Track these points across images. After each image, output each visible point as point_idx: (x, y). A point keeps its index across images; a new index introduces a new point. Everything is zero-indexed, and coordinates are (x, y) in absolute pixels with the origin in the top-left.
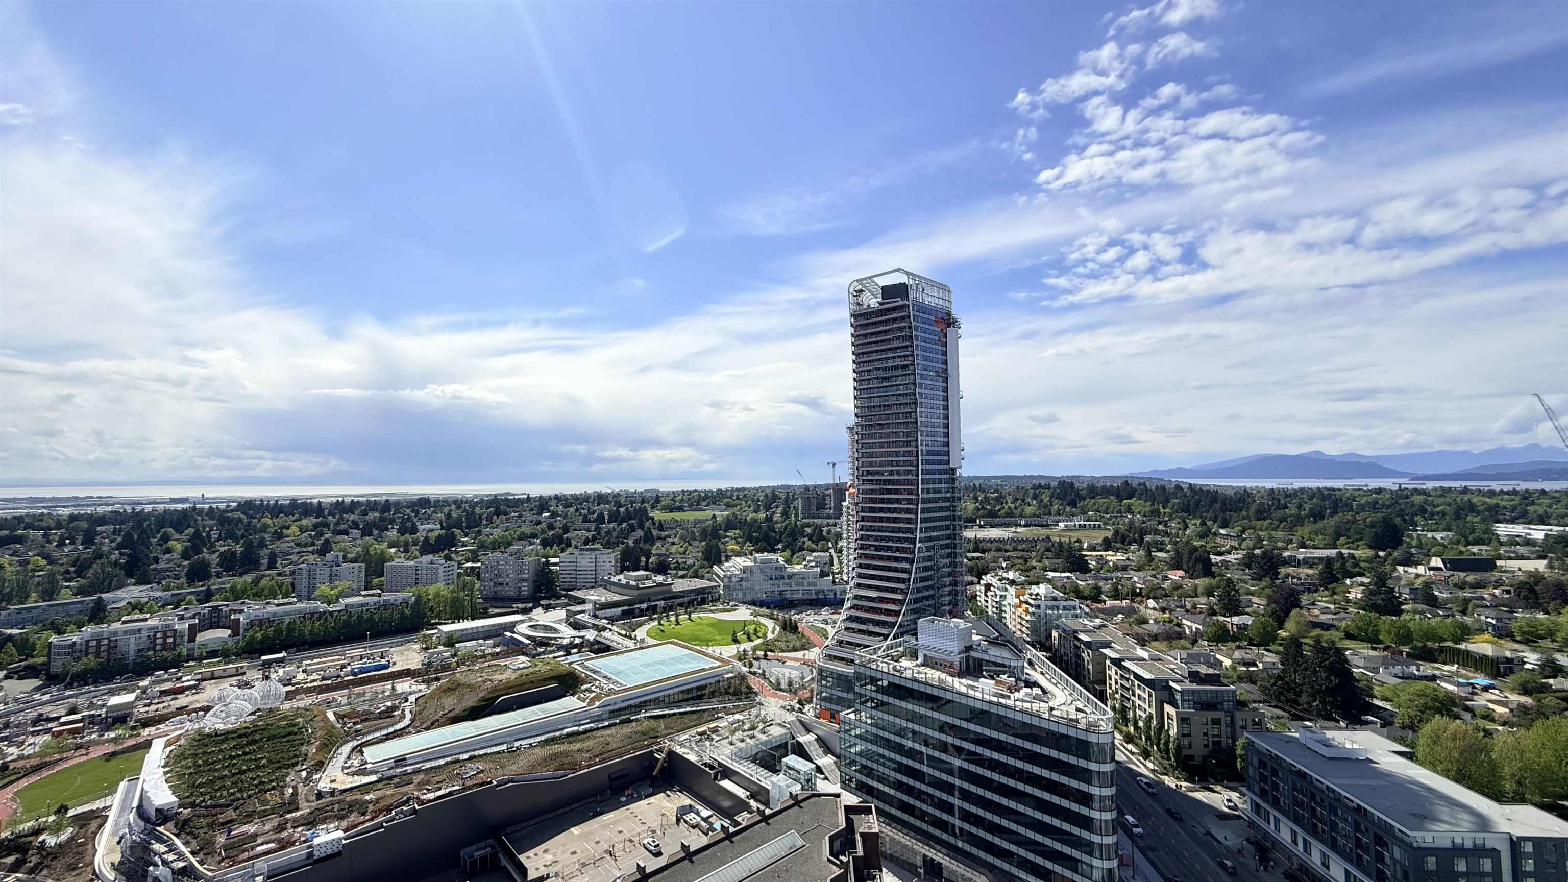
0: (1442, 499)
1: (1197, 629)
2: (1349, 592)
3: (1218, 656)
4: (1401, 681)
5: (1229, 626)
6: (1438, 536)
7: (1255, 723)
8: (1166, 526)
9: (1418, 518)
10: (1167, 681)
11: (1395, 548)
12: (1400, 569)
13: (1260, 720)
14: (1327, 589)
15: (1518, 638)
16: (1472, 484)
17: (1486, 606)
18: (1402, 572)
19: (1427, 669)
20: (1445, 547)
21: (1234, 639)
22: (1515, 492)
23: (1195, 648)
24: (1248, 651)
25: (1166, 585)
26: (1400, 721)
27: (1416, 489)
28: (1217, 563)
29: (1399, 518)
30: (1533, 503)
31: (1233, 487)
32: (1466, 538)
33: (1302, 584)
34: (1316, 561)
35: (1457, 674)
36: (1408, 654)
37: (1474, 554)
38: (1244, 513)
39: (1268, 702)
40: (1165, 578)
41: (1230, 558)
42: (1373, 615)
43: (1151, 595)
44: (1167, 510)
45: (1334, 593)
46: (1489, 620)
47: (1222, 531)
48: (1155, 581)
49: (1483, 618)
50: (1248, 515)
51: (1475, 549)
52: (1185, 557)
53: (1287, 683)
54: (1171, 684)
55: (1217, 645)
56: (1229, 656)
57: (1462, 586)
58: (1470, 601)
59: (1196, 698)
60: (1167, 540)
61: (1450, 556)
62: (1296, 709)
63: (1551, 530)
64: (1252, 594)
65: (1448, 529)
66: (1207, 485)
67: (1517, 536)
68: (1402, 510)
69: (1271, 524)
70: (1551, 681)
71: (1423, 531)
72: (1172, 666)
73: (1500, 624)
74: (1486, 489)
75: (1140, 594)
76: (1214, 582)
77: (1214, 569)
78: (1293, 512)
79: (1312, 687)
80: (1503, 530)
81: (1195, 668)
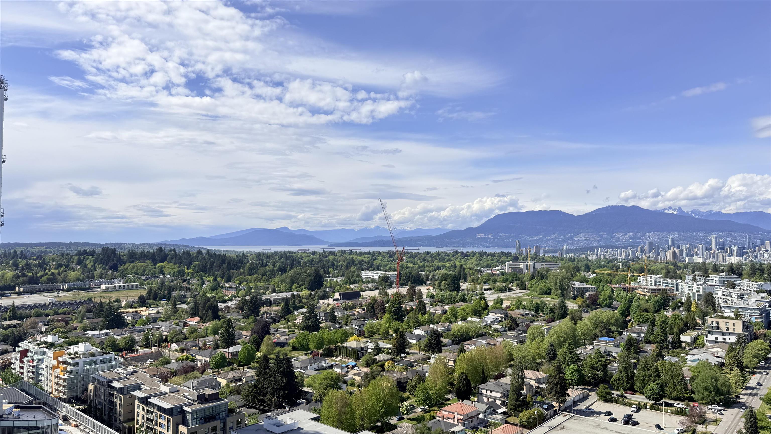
0: (341, 258)
1: (205, 361)
2: (296, 320)
3: (218, 379)
4: (317, 372)
5: (227, 355)
6: (339, 279)
7: (239, 423)
8: (188, 283)
9: (331, 270)
10: (182, 407)
11: (319, 289)
12: (321, 301)
13: (242, 420)
14: (285, 319)
15: (366, 335)
16: (354, 249)
17: (355, 319)
18: (322, 303)
19: (330, 361)
20: (341, 286)
21: (230, 363)
22: (369, 253)
23: (204, 376)
24: (237, 371)
25: (186, 330)
26: (315, 398)
27: (330, 252)
28: (222, 309)
29: (322, 270)
30: (376, 259)
31: (235, 252)
32: (350, 280)
33: (272, 318)
34: (280, 301)
35: (342, 362)
36: (322, 355)
37: (352, 289)
38: (242, 270)
39: (247, 405)
40: (186, 325)
41: (231, 304)
42: (306, 332)
43: (174, 340)
44: (190, 271)
45: (288, 321)
46: (356, 327)
47: (227, 285)
48: (178, 328)
49: (354, 326)
50: (244, 272)
51: (353, 286)
52: (201, 306)
53: (259, 389)
54: (185, 408)
55: (218, 371)
56: (225, 378)
57: (346, 309)
58: (349, 317)
59: (202, 416)
60: (188, 294)
61: (342, 291)
62: (263, 405)
63: (381, 274)
64: (242, 329)
65: (343, 275)
66: (219, 251)
67: (370, 278)
68: (324, 265)
69: (257, 277)
70: (377, 357)
71: (332, 277)
72: (186, 394)
73: (360, 329)
74: (359, 251)
75: (166, 340)
76: (219, 323)
77: (220, 313)
78: (270, 268)
79: (273, 388)
80: (365, 274)
81: (202, 392)
